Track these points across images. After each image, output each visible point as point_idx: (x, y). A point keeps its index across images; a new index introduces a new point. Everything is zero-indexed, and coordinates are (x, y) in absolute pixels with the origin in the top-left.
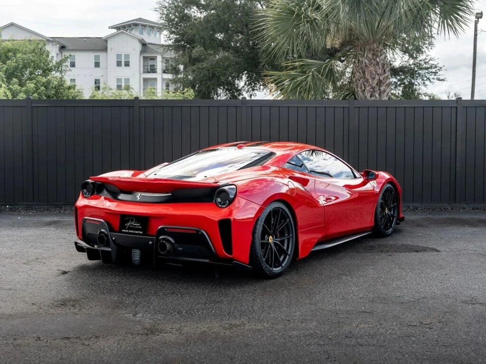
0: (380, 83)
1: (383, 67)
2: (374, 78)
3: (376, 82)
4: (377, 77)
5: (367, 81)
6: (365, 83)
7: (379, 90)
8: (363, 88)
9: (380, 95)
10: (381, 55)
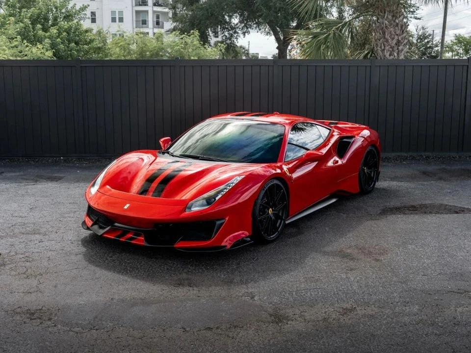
0: (398, 43)
1: (402, 27)
2: (393, 39)
3: (395, 42)
4: (396, 37)
5: (387, 41)
6: (386, 43)
7: (398, 49)
8: (383, 48)
9: (398, 54)
10: (400, 16)
